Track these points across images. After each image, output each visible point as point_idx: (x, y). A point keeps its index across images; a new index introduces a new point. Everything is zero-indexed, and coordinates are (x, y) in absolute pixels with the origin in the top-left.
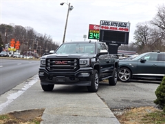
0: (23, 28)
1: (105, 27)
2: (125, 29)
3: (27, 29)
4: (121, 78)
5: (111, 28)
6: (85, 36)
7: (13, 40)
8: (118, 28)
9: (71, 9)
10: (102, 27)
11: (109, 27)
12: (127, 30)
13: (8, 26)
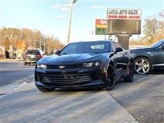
0: (30, 30)
1: (113, 17)
2: (136, 17)
3: (35, 31)
4: (138, 71)
8: (128, 16)
12: (139, 17)
13: (15, 29)
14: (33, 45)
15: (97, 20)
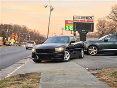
1: (77, 21)
2: (91, 21)
3: (22, 27)
5: (81, 21)
6: (63, 29)
7: (13, 34)
8: (86, 20)
9: (52, 10)
10: (75, 20)
11: (80, 20)
13: (9, 25)
14: (22, 36)
15: (66, 21)
